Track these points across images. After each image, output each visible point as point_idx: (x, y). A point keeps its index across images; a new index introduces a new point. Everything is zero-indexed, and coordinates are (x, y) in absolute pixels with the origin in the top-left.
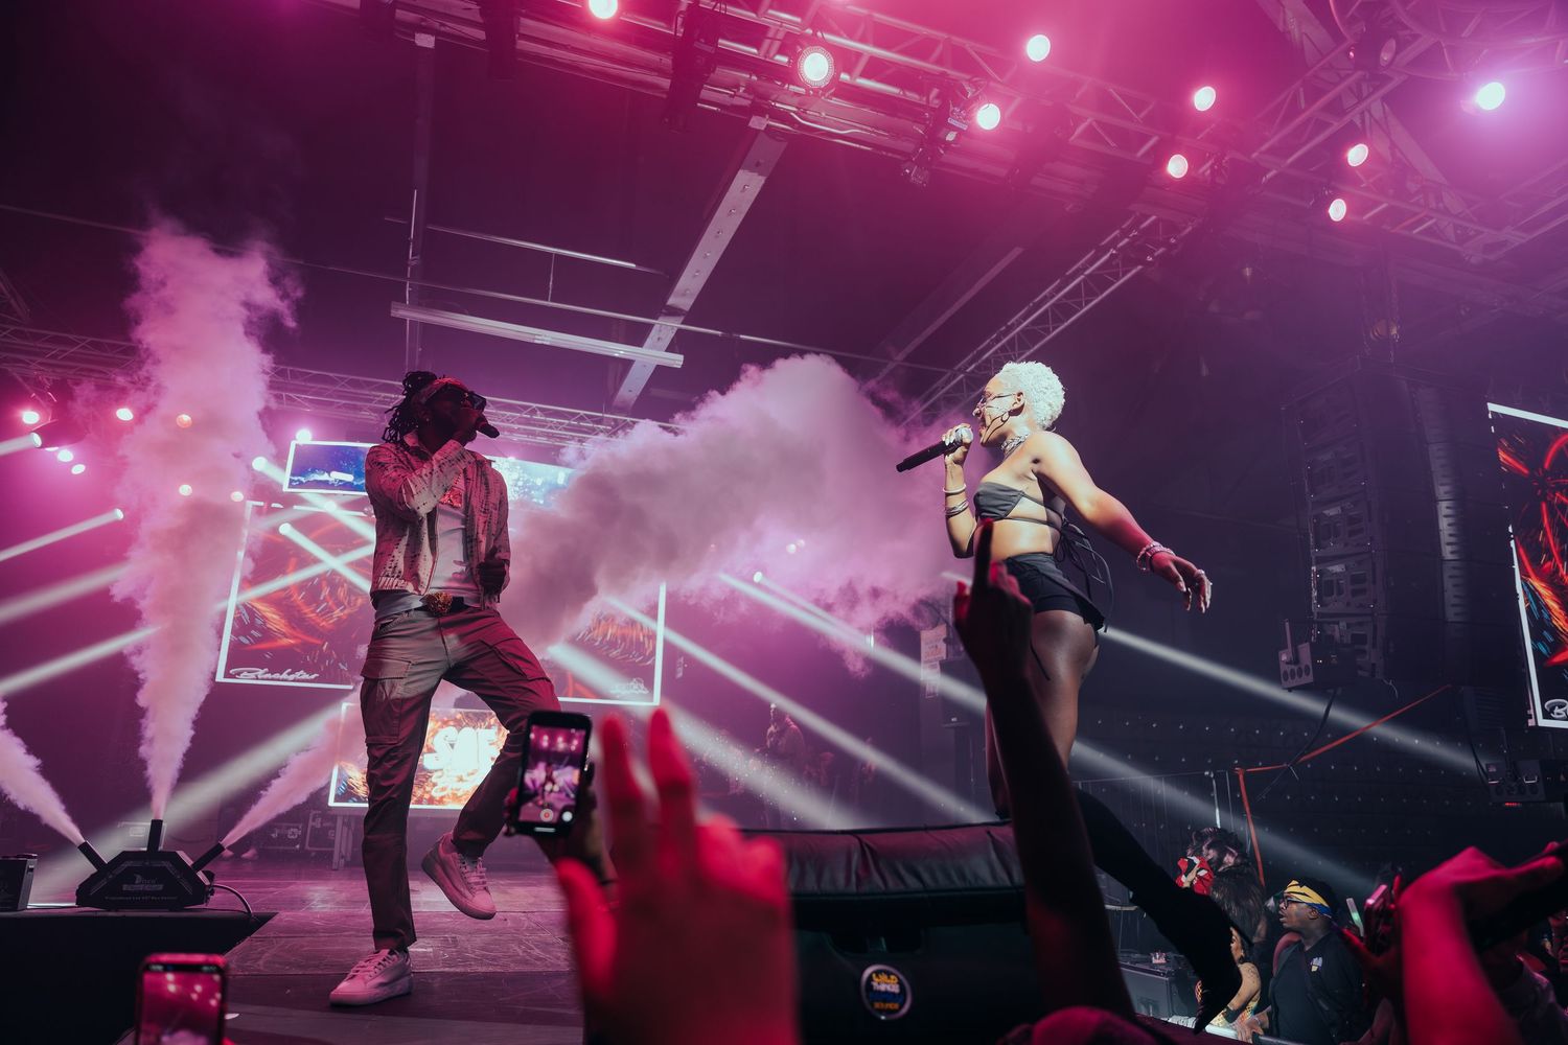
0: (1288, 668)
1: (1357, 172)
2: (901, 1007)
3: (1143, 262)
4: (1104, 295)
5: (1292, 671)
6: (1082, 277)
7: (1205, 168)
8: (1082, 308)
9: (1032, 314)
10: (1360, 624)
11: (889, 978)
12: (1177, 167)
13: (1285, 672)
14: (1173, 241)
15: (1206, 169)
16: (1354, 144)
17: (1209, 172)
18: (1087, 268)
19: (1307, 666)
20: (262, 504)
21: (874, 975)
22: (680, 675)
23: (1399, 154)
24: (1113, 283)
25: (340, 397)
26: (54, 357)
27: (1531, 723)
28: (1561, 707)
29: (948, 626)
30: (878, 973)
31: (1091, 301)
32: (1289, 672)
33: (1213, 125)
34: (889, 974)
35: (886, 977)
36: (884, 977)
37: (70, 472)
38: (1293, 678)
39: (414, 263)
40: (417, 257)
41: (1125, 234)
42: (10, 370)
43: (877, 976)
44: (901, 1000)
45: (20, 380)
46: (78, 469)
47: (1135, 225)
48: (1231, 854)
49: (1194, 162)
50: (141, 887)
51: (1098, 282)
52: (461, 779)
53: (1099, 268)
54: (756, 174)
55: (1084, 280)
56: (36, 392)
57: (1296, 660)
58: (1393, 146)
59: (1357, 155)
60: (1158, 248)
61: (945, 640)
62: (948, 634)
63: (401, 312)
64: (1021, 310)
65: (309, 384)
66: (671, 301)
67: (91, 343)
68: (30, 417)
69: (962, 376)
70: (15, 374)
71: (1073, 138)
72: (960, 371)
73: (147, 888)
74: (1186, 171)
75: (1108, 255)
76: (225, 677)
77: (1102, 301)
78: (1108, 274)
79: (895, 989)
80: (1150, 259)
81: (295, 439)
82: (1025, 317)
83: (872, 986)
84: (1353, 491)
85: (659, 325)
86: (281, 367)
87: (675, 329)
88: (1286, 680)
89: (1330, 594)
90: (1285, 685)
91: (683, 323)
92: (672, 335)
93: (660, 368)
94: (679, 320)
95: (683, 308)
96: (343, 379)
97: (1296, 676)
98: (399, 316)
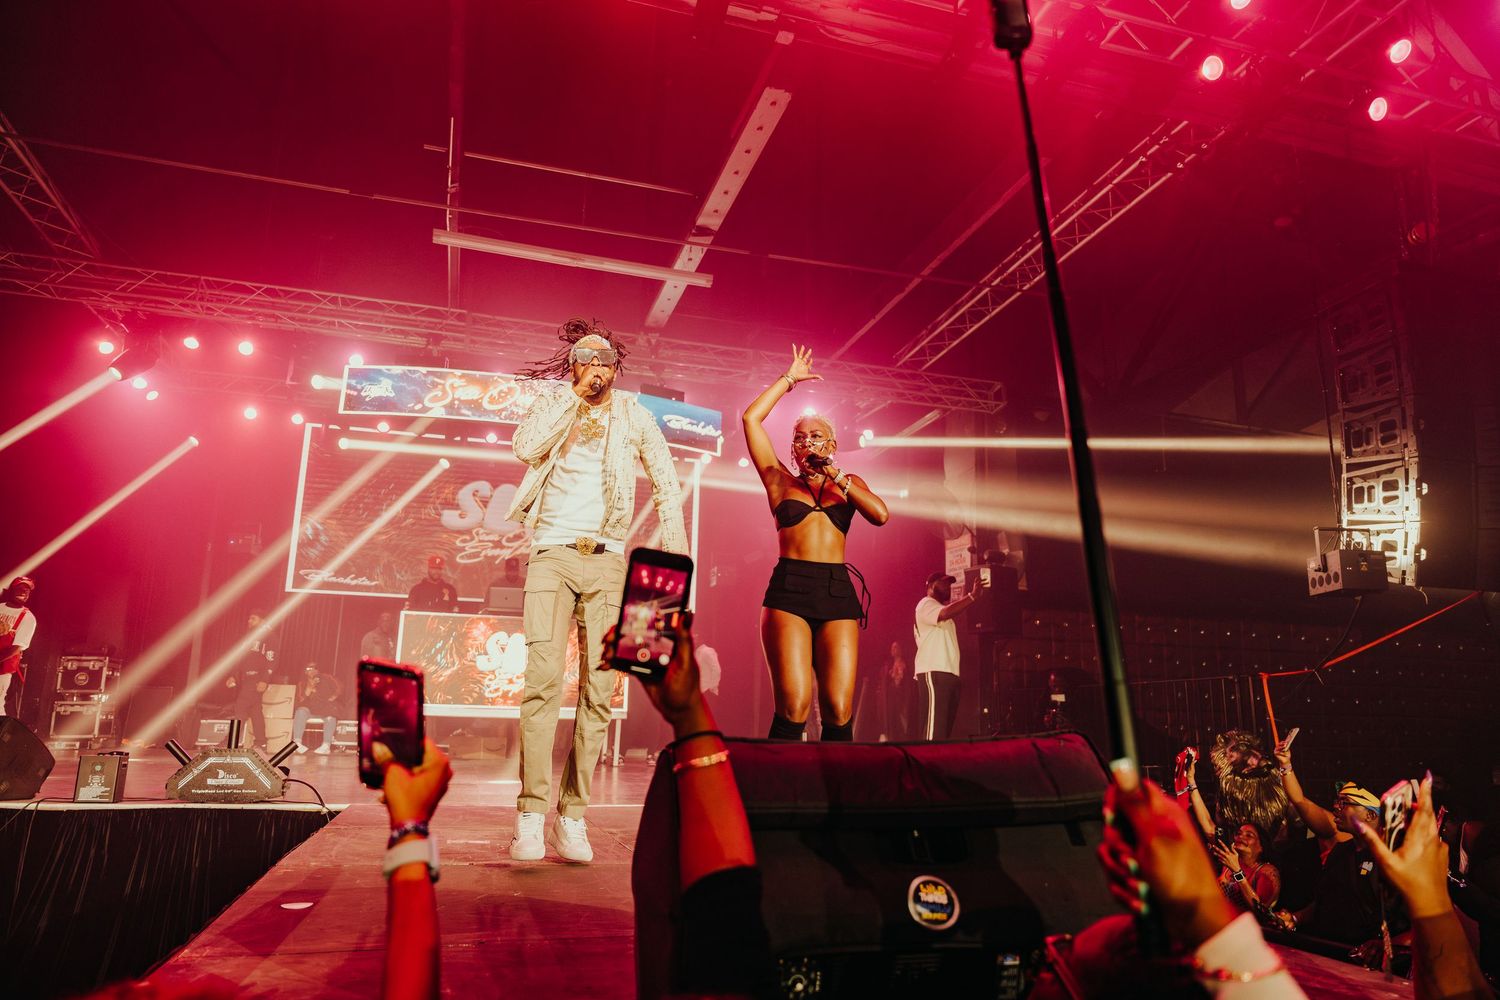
0: (1316, 574)
1: (1400, 69)
2: (950, 916)
3: (1174, 169)
4: (1134, 203)
5: (1321, 577)
6: (1110, 186)
7: (1239, 69)
8: (1109, 218)
10: (1392, 531)
11: (936, 888)
12: (1211, 68)
13: (1313, 580)
14: (1204, 146)
15: (1241, 70)
16: (1395, 40)
17: (1245, 72)
18: (1115, 178)
19: (1336, 574)
20: (320, 426)
21: (921, 886)
22: (714, 583)
23: (1442, 50)
24: (1142, 192)
25: (387, 322)
26: (124, 290)
29: (972, 535)
30: (925, 883)
31: (1120, 210)
32: (1317, 579)
33: (1250, 25)
34: (936, 885)
35: (933, 887)
36: (931, 888)
37: (145, 398)
38: (1321, 585)
39: (453, 190)
40: (456, 185)
41: (1155, 140)
42: (85, 302)
43: (925, 887)
44: (949, 911)
45: (95, 313)
46: (153, 396)
47: (1166, 131)
48: (1255, 756)
49: (1230, 63)
50: (223, 782)
51: (1125, 191)
52: (511, 681)
53: (1125, 178)
54: (783, 91)
55: (1111, 190)
56: (111, 324)
57: (1324, 568)
58: (1437, 43)
59: (1399, 51)
60: (1189, 154)
61: (970, 550)
62: (973, 543)
63: (441, 238)
65: (359, 311)
66: (701, 221)
67: (156, 276)
68: (105, 347)
69: (988, 289)
70: (89, 307)
71: (1103, 43)
72: (986, 285)
73: (229, 782)
74: (1221, 72)
75: (1137, 163)
76: (293, 587)
77: (1130, 210)
78: (1136, 182)
79: (944, 900)
80: (1180, 166)
81: (348, 364)
83: (920, 897)
84: (1387, 397)
85: (687, 247)
86: (334, 295)
87: (705, 249)
88: (1314, 587)
89: (1360, 500)
90: (1313, 592)
91: (712, 243)
92: (702, 255)
93: (690, 289)
94: (708, 240)
95: (712, 228)
96: (390, 305)
97: (1325, 584)
98: (442, 243)
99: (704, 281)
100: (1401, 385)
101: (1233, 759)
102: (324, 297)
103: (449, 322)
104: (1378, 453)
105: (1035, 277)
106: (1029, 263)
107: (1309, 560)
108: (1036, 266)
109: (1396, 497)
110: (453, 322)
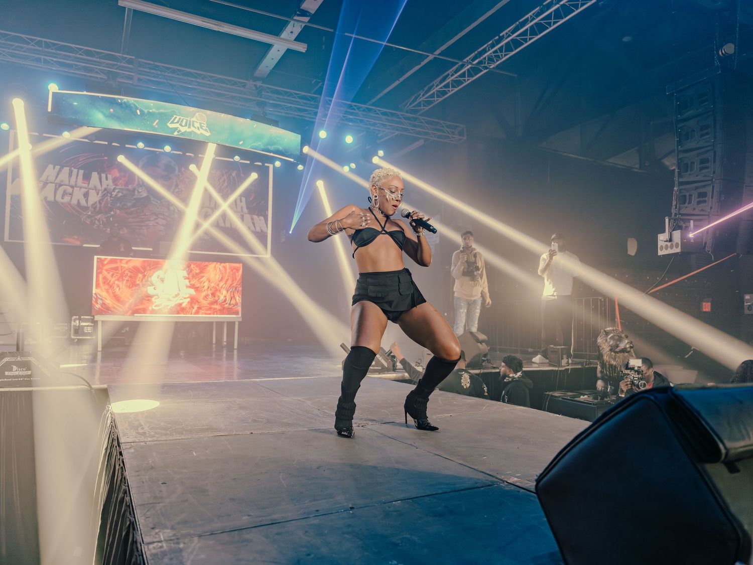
0: (664, 244)
4: (569, 17)
5: (667, 245)
8: (550, 27)
9: (519, 29)
10: (701, 220)
13: (662, 246)
19: (677, 243)
24: (575, 11)
31: (559, 21)
32: (664, 246)
38: (666, 249)
50: (17, 373)
51: (565, 10)
57: (670, 240)
63: (124, 3)
64: (510, 26)
66: (303, 6)
69: (469, 66)
72: (468, 63)
73: (21, 373)
76: (9, 239)
81: (51, 89)
82: (513, 32)
84: (707, 144)
85: (292, 22)
86: (39, 39)
87: (303, 25)
88: (661, 250)
89: (683, 202)
90: (660, 253)
91: (309, 22)
92: (301, 29)
93: (289, 52)
94: (306, 19)
95: (310, 11)
96: (80, 49)
97: (669, 249)
98: (123, 6)
99: (301, 48)
100: (715, 137)
101: (611, 343)
102: (32, 40)
103: (122, 64)
104: (697, 176)
105: (497, 61)
106: (495, 52)
107: (659, 235)
108: (500, 54)
109: (705, 201)
110: (124, 65)
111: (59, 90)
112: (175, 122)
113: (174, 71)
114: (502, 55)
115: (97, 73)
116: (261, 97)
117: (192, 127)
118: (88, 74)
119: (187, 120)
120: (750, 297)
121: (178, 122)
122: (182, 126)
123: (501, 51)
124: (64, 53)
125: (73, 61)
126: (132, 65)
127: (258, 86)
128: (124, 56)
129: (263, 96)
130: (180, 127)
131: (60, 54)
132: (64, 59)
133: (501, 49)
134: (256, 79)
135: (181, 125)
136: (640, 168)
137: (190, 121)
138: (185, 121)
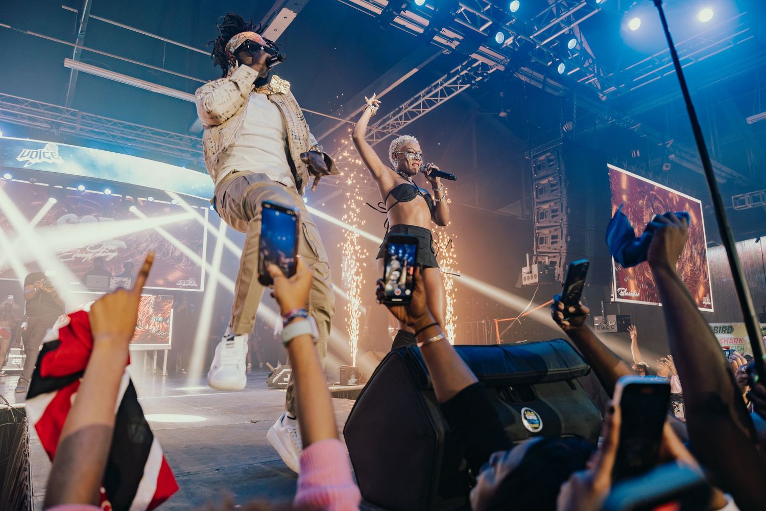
0: (526, 275)
1: (571, 51)
2: (539, 425)
3: (471, 83)
4: (450, 97)
5: (528, 277)
6: (441, 87)
9: (413, 104)
10: (554, 257)
12: (499, 38)
13: (525, 277)
14: (485, 74)
16: (570, 39)
18: (444, 83)
19: (535, 275)
21: (525, 412)
24: (454, 92)
27: (612, 300)
28: (623, 291)
30: (526, 411)
31: (443, 100)
32: (526, 277)
34: (530, 411)
36: (529, 412)
38: (528, 280)
39: (81, 36)
40: (83, 33)
41: (464, 68)
43: (527, 413)
47: (470, 64)
49: (506, 36)
54: (292, 11)
57: (530, 273)
59: (572, 44)
60: (478, 77)
74: (503, 40)
75: (456, 78)
78: (452, 88)
80: (473, 82)
82: (409, 105)
83: (526, 417)
84: (555, 198)
88: (525, 280)
89: (542, 243)
90: (524, 283)
96: (27, 101)
97: (530, 279)
98: (68, 67)
100: (561, 192)
103: (66, 116)
104: (550, 222)
105: (398, 127)
106: (396, 120)
107: (523, 268)
108: (400, 122)
109: (557, 242)
110: (68, 116)
111: (3, 136)
112: (24, 155)
113: (115, 124)
114: (402, 123)
115: (41, 122)
116: (196, 149)
117: (42, 157)
118: (33, 123)
119: (37, 152)
120: (599, 319)
121: (27, 155)
122: (33, 158)
123: (401, 120)
124: (10, 104)
125: (19, 111)
126: (76, 117)
127: (194, 140)
128: (68, 109)
129: (198, 148)
130: (30, 159)
131: (6, 105)
132: (9, 109)
133: (401, 118)
134: (190, 134)
135: (31, 157)
136: (523, 217)
137: (40, 152)
138: (35, 153)
